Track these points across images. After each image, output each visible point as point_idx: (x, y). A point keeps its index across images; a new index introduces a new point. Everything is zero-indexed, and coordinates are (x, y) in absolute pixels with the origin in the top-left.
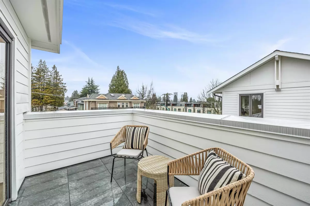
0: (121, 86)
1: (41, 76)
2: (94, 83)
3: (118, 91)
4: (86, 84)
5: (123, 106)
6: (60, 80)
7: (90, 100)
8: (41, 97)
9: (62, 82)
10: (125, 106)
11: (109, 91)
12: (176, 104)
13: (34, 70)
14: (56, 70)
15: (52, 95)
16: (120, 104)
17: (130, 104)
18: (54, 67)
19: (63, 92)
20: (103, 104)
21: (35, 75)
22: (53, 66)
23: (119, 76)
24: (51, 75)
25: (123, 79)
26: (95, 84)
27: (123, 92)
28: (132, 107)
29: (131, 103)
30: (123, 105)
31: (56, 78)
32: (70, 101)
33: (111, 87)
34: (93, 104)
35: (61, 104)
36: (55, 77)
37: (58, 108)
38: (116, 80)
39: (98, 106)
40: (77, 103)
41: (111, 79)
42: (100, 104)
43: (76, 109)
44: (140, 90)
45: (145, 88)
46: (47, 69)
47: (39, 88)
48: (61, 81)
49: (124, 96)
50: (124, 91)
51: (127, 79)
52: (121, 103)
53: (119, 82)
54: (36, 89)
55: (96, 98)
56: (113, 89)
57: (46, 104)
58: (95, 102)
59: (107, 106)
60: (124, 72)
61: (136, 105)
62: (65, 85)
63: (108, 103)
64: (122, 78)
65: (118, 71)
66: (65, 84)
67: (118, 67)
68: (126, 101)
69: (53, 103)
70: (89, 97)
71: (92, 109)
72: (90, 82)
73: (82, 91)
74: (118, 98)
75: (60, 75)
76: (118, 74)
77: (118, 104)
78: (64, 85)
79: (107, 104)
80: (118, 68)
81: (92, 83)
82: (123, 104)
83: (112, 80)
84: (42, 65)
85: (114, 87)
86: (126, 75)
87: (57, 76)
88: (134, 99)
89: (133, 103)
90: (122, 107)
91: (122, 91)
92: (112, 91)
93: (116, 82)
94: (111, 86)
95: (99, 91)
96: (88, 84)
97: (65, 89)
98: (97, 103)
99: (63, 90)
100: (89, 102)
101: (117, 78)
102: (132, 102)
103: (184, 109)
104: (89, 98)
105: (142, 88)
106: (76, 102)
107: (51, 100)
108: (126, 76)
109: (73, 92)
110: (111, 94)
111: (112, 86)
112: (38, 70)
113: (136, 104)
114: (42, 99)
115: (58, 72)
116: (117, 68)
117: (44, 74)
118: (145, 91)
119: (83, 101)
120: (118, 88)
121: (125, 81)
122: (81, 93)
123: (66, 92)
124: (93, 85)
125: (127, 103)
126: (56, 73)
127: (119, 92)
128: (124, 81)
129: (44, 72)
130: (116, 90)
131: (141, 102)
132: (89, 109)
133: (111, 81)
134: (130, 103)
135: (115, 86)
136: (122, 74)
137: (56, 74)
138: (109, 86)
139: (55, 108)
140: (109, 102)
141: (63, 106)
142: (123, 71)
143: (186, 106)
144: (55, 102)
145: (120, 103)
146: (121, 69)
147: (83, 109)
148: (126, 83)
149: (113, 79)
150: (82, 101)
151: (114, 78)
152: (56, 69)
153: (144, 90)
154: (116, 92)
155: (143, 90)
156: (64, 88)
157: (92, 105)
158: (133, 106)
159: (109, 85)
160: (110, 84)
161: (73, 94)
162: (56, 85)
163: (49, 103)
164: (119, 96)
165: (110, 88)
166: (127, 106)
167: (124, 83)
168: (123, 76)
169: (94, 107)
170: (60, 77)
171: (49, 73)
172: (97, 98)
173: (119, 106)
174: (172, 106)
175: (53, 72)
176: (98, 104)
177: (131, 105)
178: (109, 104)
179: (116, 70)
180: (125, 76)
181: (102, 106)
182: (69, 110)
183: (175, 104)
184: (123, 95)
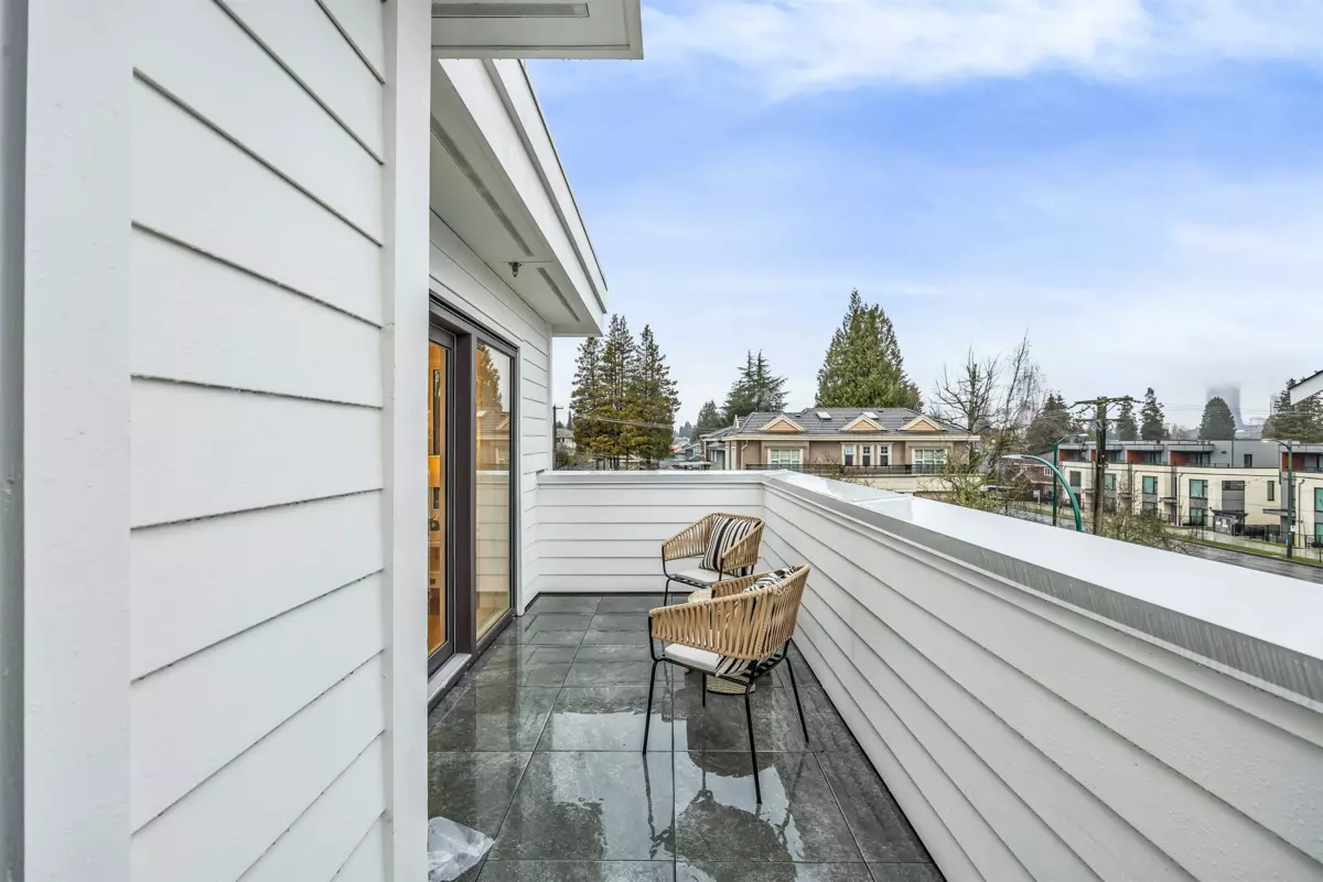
0: (865, 375)
1: (616, 364)
2: (767, 369)
3: (853, 395)
4: (739, 376)
5: (866, 460)
6: (663, 371)
7: (741, 437)
8: (616, 430)
9: (666, 377)
10: (875, 460)
11: (816, 398)
12: (1209, 453)
13: (600, 349)
14: (651, 343)
15: (641, 423)
16: (854, 453)
17: (898, 455)
18: (647, 333)
19: (670, 411)
20: (786, 453)
21: (601, 363)
22: (643, 331)
23: (857, 332)
24: (639, 360)
25: (877, 342)
26: (772, 372)
27: (877, 401)
28: (907, 463)
29: (904, 450)
30: (869, 457)
31: (652, 368)
32: (692, 441)
33: (825, 383)
34: (753, 450)
35: (666, 452)
36: (648, 365)
37: (658, 464)
38: (845, 353)
39: (770, 457)
40: (710, 446)
41: (827, 347)
42: (776, 453)
43: (706, 467)
44: (955, 388)
45: (983, 374)
46: (628, 340)
47: (611, 402)
48: (663, 375)
49: (875, 416)
50: (879, 395)
51: (895, 343)
52: (858, 447)
53: (858, 357)
54: (605, 404)
55: (762, 429)
56: (835, 391)
57: (628, 449)
58: (759, 442)
59: (800, 457)
60: (882, 314)
61: (925, 458)
62: (675, 388)
63: (804, 448)
64: (870, 338)
65: (856, 311)
66: (675, 383)
67: (855, 295)
68: (879, 438)
69: (644, 447)
70: (740, 425)
71: (748, 467)
72: (754, 369)
73: (727, 405)
74: (846, 428)
75: (661, 355)
76: (855, 327)
77: (845, 450)
78: (671, 387)
79: (802, 451)
80: (854, 301)
81: (759, 371)
82: (867, 450)
83: (830, 355)
84: (618, 330)
85: (839, 382)
86: (891, 326)
87: (654, 361)
88: (919, 428)
89: (911, 447)
90: (861, 463)
91: (870, 398)
92: (831, 397)
93: (847, 361)
94: (825, 378)
95: (784, 401)
96: (748, 374)
97: (676, 402)
98: (766, 448)
99: (671, 404)
100: (740, 443)
101: (852, 344)
102: (907, 445)
103: (1277, 487)
104: (742, 430)
105: (966, 376)
106: (708, 443)
107: (639, 438)
108: (889, 330)
109: (701, 408)
110: (819, 413)
111: (832, 378)
112: (610, 349)
113: (930, 454)
114: (618, 434)
115: (657, 347)
116: (849, 302)
117: (624, 359)
118: (982, 391)
119: (723, 439)
120: (852, 384)
121: (887, 349)
122: (724, 408)
123: (676, 410)
124: (764, 379)
125: (884, 450)
126: (652, 350)
127: (858, 402)
128: (882, 354)
129: (623, 353)
130: (846, 392)
131: (956, 443)
132: (739, 468)
133: (824, 356)
134: (899, 447)
135: (843, 376)
136: (873, 323)
137: (652, 355)
138: (819, 378)
139: (649, 462)
140: (807, 445)
141: (673, 457)
142: (876, 308)
143: (1285, 467)
144: (649, 443)
145: (855, 448)
146: (868, 302)
147: (724, 468)
148: (890, 357)
149: (831, 350)
150: (720, 442)
151: (836, 342)
152: (650, 338)
153: (977, 387)
154: (844, 400)
155: (973, 385)
156: (672, 397)
157: (749, 455)
158: (914, 463)
159: (817, 373)
160: (821, 371)
161: (701, 414)
162: (653, 389)
163: (634, 448)
164: (849, 419)
165: (823, 387)
166: (884, 459)
167: (882, 359)
168: (874, 331)
169: (755, 462)
170: (661, 362)
171: (634, 353)
172: (765, 428)
173: (849, 459)
174: (1174, 464)
175: (643, 347)
176: (769, 451)
177: (903, 458)
178: (808, 451)
179: (845, 309)
180: (885, 329)
181: (782, 457)
182: (686, 468)
183: (1201, 454)
184: (870, 414)
